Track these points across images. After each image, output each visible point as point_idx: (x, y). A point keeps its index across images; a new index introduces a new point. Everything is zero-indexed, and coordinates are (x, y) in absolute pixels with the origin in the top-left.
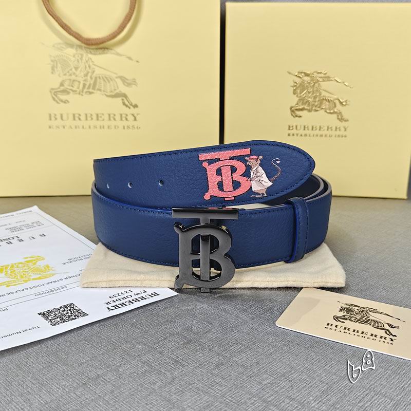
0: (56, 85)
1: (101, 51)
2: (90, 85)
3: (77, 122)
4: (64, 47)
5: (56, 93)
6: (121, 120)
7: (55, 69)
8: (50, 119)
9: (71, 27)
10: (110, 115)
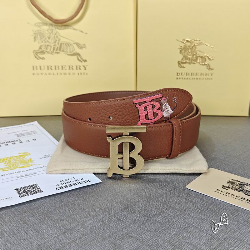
0: (37, 48)
1: (64, 27)
2: (58, 48)
4: (42, 25)
5: (37, 53)
6: (77, 69)
7: (36, 39)
8: (33, 69)
9: (46, 13)
10: (69, 66)
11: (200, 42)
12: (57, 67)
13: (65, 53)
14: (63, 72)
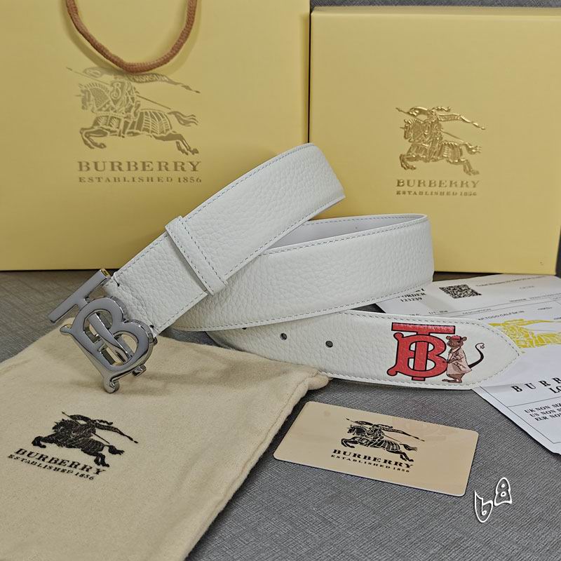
5: (88, 135)
6: (176, 170)
7: (87, 103)
11: (450, 114)
13: (150, 134)
14: (145, 175)
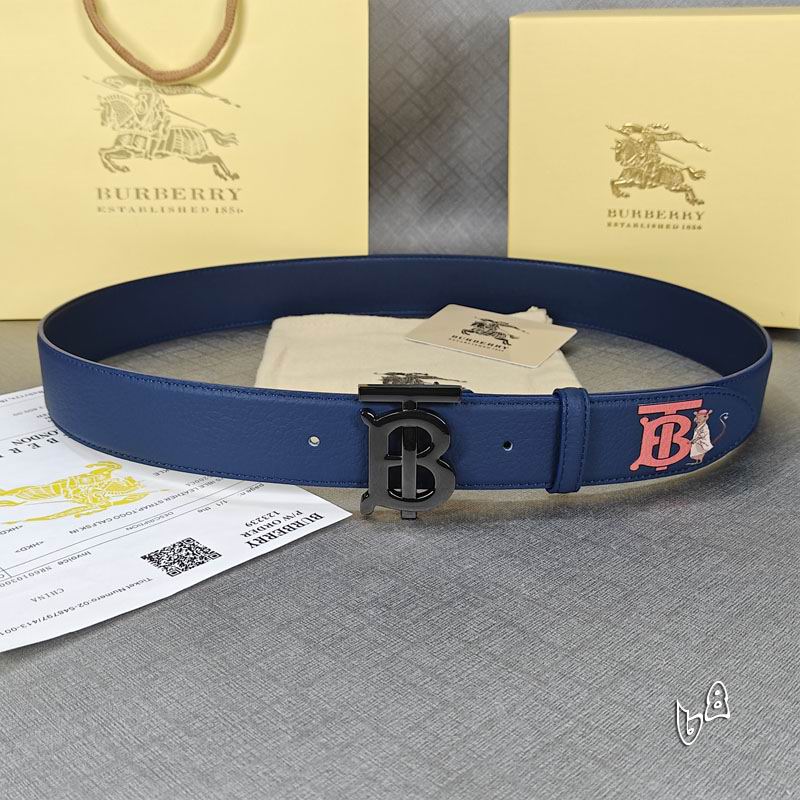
0: (109, 143)
1: (179, 89)
2: (163, 142)
3: (143, 202)
4: (121, 82)
8: (100, 197)
9: (133, 53)
10: (194, 191)
12: (161, 191)
